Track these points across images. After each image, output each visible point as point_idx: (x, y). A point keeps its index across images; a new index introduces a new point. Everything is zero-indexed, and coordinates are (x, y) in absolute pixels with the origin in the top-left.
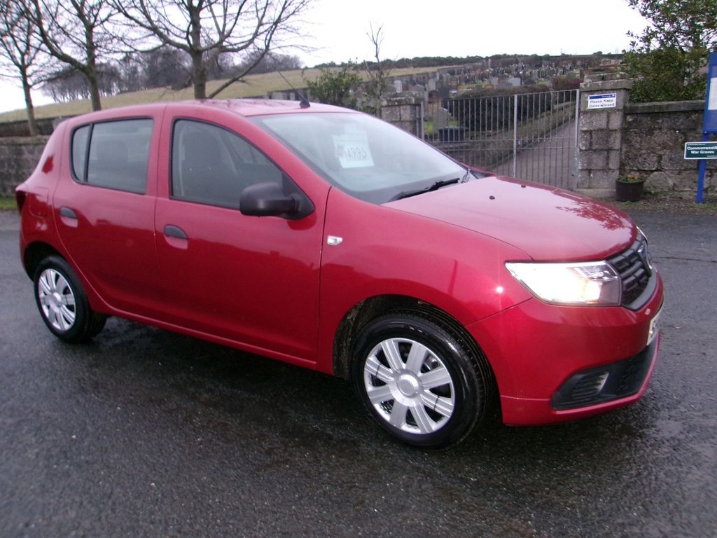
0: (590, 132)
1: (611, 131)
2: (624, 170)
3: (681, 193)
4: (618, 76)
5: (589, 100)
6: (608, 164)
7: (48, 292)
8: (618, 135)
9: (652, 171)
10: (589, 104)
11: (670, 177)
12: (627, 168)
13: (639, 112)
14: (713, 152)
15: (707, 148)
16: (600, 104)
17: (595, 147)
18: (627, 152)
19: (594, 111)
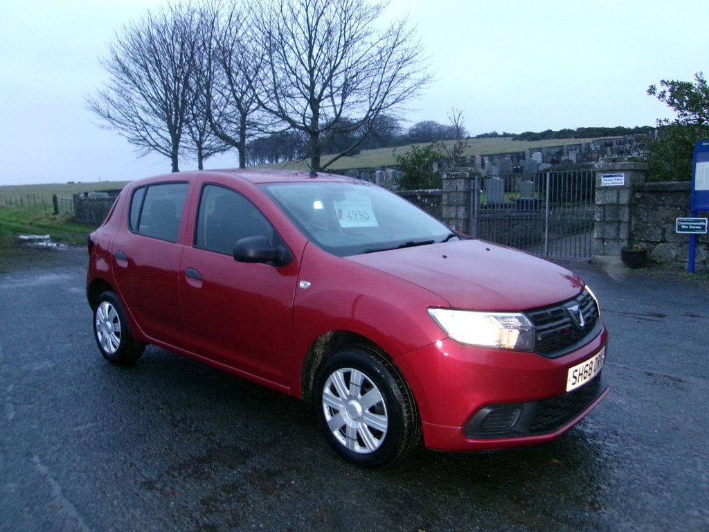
0: (604, 206)
1: (621, 205)
2: (634, 240)
3: (683, 264)
4: (626, 159)
5: (603, 179)
6: (618, 234)
7: (102, 321)
8: (627, 210)
9: (658, 243)
10: (602, 182)
11: (672, 248)
12: (636, 238)
13: (645, 189)
14: (700, 228)
15: (695, 224)
16: (611, 182)
17: (608, 219)
18: (636, 224)
19: (606, 188)
